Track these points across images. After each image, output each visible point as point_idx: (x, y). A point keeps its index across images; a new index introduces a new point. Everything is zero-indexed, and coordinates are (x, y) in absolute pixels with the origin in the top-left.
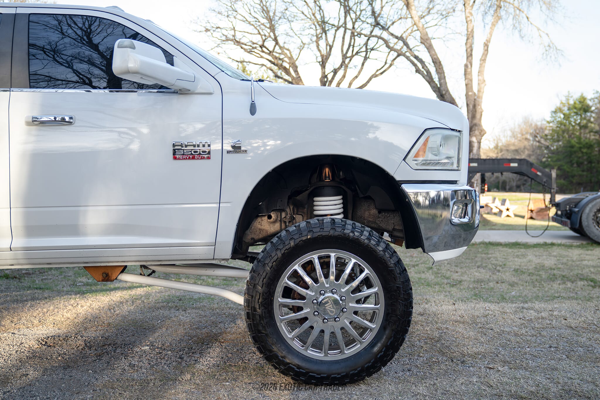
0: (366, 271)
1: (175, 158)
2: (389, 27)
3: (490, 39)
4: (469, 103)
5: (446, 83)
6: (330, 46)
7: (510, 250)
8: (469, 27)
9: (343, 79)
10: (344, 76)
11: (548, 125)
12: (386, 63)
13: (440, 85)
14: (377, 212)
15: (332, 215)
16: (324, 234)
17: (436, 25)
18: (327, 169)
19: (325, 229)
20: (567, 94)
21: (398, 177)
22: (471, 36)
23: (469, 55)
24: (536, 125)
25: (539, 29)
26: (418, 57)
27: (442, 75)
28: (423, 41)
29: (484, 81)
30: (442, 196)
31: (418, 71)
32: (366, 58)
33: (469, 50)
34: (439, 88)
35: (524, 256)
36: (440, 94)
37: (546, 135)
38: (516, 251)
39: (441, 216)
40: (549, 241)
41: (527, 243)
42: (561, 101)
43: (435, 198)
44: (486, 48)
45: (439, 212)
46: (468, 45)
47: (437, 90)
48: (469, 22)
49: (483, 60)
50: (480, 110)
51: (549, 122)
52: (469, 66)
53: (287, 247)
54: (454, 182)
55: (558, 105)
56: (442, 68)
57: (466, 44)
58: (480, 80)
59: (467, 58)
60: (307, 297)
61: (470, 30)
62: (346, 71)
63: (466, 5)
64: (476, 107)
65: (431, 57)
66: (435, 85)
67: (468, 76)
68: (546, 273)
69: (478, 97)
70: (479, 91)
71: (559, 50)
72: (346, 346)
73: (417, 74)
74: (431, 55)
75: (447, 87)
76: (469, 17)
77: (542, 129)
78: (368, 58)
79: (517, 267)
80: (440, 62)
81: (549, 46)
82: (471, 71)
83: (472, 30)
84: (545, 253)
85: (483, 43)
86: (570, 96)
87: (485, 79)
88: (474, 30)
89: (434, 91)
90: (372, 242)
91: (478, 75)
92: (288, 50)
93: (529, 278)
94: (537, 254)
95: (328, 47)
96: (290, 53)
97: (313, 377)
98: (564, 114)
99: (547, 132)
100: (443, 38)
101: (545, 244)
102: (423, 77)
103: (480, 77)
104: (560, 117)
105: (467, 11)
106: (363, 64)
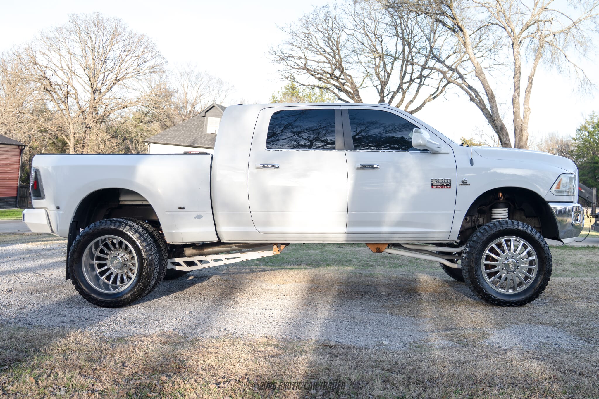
0: (529, 248)
1: (432, 187)
2: (445, 60)
3: (534, 74)
4: (516, 128)
5: (497, 111)
6: (388, 73)
7: (563, 251)
8: (517, 63)
9: (401, 103)
10: (402, 101)
11: (573, 141)
12: (438, 89)
13: (492, 112)
14: (525, 217)
15: (502, 218)
16: (508, 228)
17: (482, 56)
18: (501, 194)
19: (509, 226)
20: (592, 113)
21: (547, 199)
22: (518, 71)
23: (517, 88)
24: (562, 141)
25: (575, 66)
26: (472, 87)
27: (494, 104)
28: (477, 75)
29: (529, 109)
30: (567, 209)
31: (472, 100)
32: (420, 85)
33: (517, 83)
34: (491, 116)
35: (576, 255)
36: (492, 121)
37: (572, 151)
38: (567, 251)
39: (567, 221)
40: (591, 245)
41: (574, 246)
42: (586, 119)
43: (563, 210)
44: (530, 81)
45: (565, 218)
46: (516, 80)
47: (490, 116)
48: (517, 60)
49: (528, 91)
50: (526, 135)
51: (575, 139)
52: (517, 97)
53: (489, 234)
54: (571, 202)
55: (584, 123)
56: (494, 98)
57: (514, 78)
58: (526, 109)
59: (515, 90)
60: (499, 260)
61: (517, 66)
62: (404, 96)
63: (514, 45)
64: (523, 132)
65: (485, 89)
66: (488, 112)
67: (516, 105)
68: (596, 265)
69: (524, 123)
70: (524, 118)
71: (593, 84)
72: (518, 287)
73: (472, 102)
74: (484, 87)
75: (498, 114)
76: (517, 55)
77: (567, 145)
78: (423, 84)
79: (573, 262)
80: (492, 93)
81: (584, 80)
82: (519, 100)
83: (520, 66)
84: (591, 253)
85: (528, 77)
86: (594, 115)
87: (530, 107)
88: (521, 66)
89: (487, 117)
90: (533, 232)
91: (524, 104)
92: (349, 76)
93: (584, 268)
94: (585, 253)
95: (386, 75)
96: (351, 78)
97: (502, 302)
98: (589, 132)
99: (572, 148)
100: (488, 68)
101: (588, 247)
102: (477, 105)
103: (526, 106)
104: (586, 135)
105: (515, 50)
106: (418, 90)
